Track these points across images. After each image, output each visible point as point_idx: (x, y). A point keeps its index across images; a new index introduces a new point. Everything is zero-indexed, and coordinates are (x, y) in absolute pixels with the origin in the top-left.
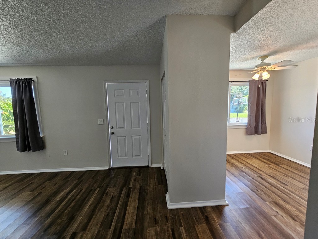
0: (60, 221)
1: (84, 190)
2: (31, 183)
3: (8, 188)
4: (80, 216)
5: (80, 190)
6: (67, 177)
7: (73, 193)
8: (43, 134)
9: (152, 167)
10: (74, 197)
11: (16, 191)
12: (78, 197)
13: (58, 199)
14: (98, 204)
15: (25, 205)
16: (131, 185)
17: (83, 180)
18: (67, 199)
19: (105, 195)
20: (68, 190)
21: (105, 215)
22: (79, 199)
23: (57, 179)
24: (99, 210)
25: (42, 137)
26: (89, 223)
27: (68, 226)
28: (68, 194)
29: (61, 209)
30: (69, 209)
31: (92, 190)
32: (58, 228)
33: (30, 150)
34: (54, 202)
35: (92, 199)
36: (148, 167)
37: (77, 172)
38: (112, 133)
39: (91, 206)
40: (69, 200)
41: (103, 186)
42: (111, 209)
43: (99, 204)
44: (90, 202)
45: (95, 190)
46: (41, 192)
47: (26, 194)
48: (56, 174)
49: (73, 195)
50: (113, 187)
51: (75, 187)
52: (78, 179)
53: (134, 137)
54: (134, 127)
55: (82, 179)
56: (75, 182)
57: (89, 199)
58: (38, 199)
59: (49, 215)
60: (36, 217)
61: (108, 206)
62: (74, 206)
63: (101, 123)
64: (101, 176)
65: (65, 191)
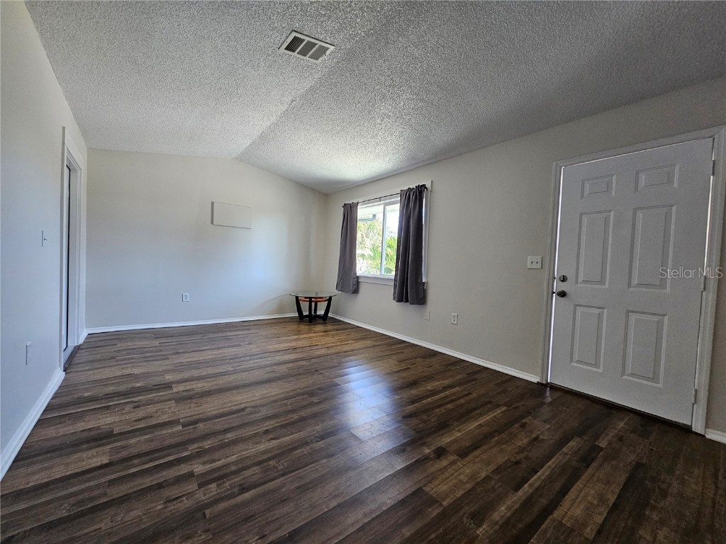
0: (425, 417)
1: (474, 395)
2: (401, 352)
3: (376, 347)
4: (459, 431)
5: (467, 392)
6: (450, 365)
7: (454, 390)
8: (427, 277)
9: (707, 436)
10: (454, 397)
11: (382, 354)
12: (462, 401)
13: (429, 388)
14: (499, 432)
15: (388, 374)
16: (603, 443)
17: (475, 379)
18: (442, 395)
19: (516, 425)
20: (446, 382)
21: (509, 460)
22: (462, 405)
23: (433, 360)
24: (498, 443)
25: (424, 283)
26: (472, 451)
27: (435, 432)
28: (445, 388)
29: (430, 403)
30: (443, 410)
31: (490, 402)
32: (421, 426)
33: (407, 301)
34: (422, 389)
35: (488, 418)
36: (686, 430)
37: (468, 364)
38: (562, 294)
39: (483, 428)
40: (446, 397)
41: (516, 408)
42: (527, 458)
43: (500, 434)
44: (482, 420)
45: (498, 406)
46: (409, 368)
47: (392, 363)
48: (435, 354)
49: (453, 394)
50: (545, 421)
51: (460, 384)
52: (468, 374)
53: (633, 317)
54: (639, 285)
55: (476, 377)
56: (461, 376)
57: (481, 415)
58: (404, 374)
59: (413, 402)
60: (397, 394)
61: (521, 450)
62: (452, 410)
63: (534, 266)
64: (517, 388)
65: (442, 382)
